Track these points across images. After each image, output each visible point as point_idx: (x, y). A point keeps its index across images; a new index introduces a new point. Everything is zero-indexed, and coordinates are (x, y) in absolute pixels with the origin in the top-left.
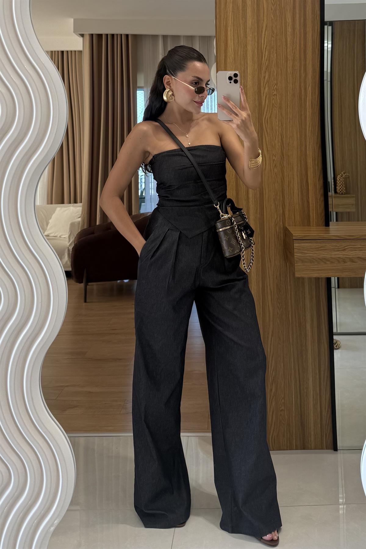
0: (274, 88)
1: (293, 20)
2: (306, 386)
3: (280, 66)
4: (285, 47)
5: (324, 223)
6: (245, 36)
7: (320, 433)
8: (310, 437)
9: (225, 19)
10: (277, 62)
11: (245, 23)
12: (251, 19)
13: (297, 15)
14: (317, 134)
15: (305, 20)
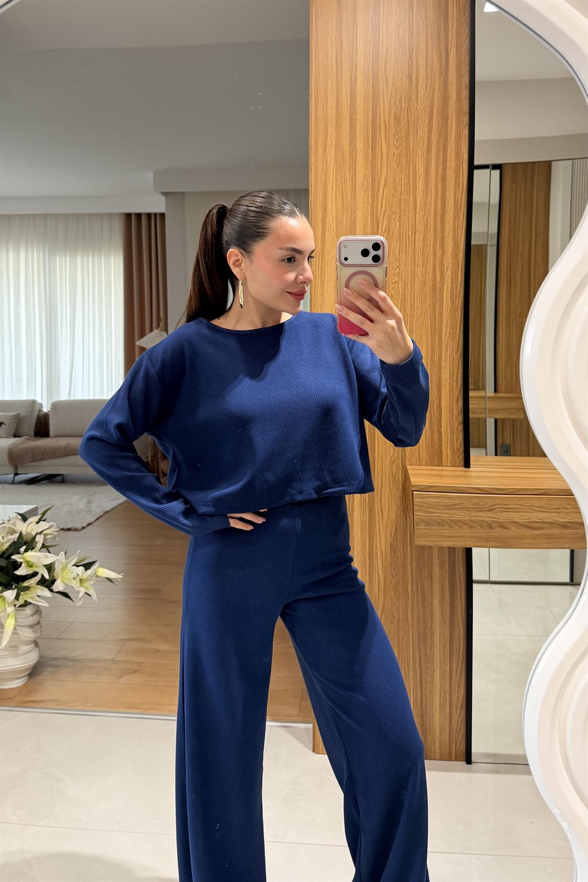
0: (394, 272)
1: (427, 169)
2: (429, 680)
3: (404, 240)
4: (413, 211)
5: (462, 463)
6: (353, 196)
7: (448, 740)
8: (434, 744)
9: (324, 172)
10: (400, 234)
11: (354, 177)
12: (363, 170)
13: (433, 163)
14: (457, 337)
15: (444, 169)
